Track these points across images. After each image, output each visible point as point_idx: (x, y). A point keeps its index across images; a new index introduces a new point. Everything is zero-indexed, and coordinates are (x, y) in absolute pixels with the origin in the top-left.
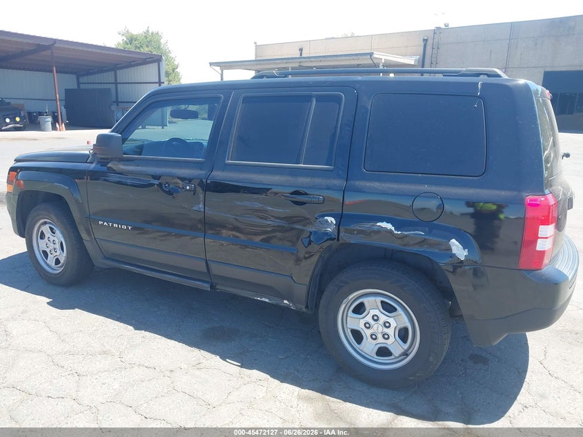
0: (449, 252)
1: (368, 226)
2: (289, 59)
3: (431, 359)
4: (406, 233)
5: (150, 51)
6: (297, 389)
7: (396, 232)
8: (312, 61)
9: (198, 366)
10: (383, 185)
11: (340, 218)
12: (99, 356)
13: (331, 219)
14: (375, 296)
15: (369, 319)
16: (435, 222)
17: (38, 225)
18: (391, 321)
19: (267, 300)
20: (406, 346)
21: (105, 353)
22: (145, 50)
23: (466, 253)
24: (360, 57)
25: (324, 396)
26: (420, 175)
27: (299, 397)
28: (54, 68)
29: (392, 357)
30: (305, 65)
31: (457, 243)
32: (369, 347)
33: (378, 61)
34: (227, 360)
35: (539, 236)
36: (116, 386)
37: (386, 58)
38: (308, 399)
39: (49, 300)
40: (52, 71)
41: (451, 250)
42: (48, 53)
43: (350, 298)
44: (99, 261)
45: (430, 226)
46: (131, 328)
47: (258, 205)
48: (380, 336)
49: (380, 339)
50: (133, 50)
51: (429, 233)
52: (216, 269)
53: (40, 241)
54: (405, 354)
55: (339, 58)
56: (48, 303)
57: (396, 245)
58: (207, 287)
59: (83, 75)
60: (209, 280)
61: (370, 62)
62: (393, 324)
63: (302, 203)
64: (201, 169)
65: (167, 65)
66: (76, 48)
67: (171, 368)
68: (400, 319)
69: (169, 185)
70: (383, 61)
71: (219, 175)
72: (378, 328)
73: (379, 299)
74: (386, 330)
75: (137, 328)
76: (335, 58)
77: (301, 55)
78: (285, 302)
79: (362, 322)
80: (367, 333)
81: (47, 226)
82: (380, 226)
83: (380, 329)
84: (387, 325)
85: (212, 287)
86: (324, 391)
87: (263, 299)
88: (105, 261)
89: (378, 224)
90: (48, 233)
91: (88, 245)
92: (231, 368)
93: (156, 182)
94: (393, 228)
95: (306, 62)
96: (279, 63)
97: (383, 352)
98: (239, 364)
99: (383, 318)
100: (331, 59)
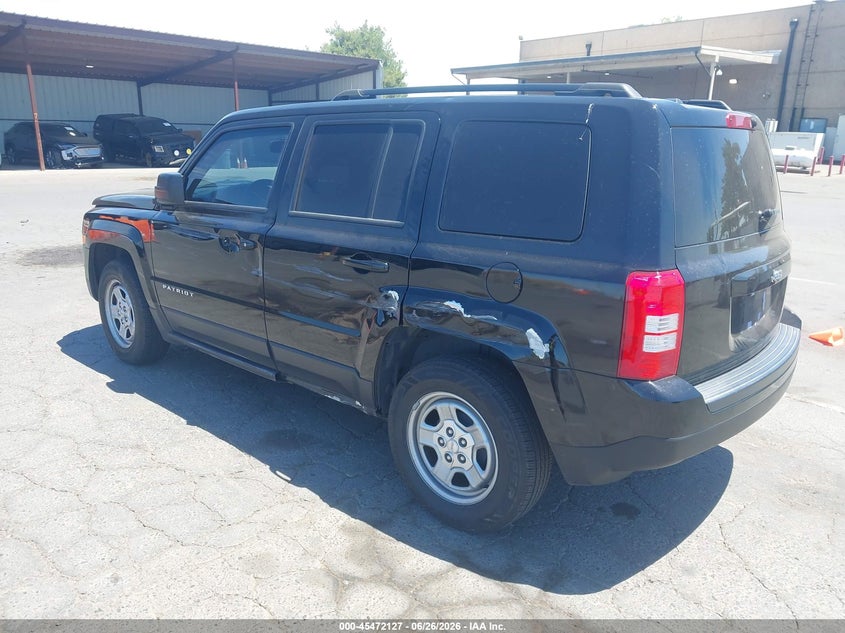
0: (526, 347)
1: (434, 306)
2: (566, 60)
3: (510, 494)
4: (476, 317)
5: (367, 55)
6: (345, 517)
7: (465, 316)
8: (602, 64)
9: (237, 475)
10: (457, 250)
11: (405, 293)
12: (130, 450)
13: (394, 294)
14: (449, 402)
15: (443, 433)
16: (510, 304)
17: (110, 286)
18: (468, 437)
19: (338, 400)
20: (484, 475)
21: (138, 446)
22: (360, 54)
23: (546, 349)
24: (679, 55)
25: (375, 530)
26: (501, 238)
27: (343, 528)
28: (236, 84)
29: (469, 488)
30: (592, 69)
31: (535, 334)
32: (444, 471)
33: (709, 60)
34: (278, 472)
35: (647, 330)
36: (130, 486)
37: (723, 54)
38: (352, 531)
39: (110, 380)
40: (234, 87)
41: (528, 344)
42: (229, 62)
43: (422, 402)
44: (168, 337)
45: (505, 310)
46: (184, 421)
47: (318, 272)
48: (455, 457)
49: (456, 463)
50: (344, 54)
51: (504, 318)
52: (280, 354)
53: (113, 307)
54: (485, 485)
55: (644, 58)
56: (108, 384)
57: (465, 333)
58: (271, 376)
59: (276, 91)
60: (273, 367)
61: (696, 62)
62: (470, 442)
63: (365, 272)
64: (263, 222)
65: (390, 73)
66: (265, 54)
67: (202, 474)
68: (478, 436)
69: (228, 241)
70: (717, 60)
71: (281, 230)
72: (453, 446)
73: (454, 407)
74: (461, 449)
75: (191, 422)
76: (639, 58)
77: (588, 54)
78: (358, 403)
79: (436, 436)
80: (441, 451)
81: (118, 288)
82: (447, 306)
83: (456, 447)
84: (462, 443)
85: (278, 376)
86: (378, 524)
87: (335, 398)
88: (171, 335)
89: (447, 303)
90: (119, 298)
91: (155, 314)
92: (277, 482)
93: (216, 236)
94: (462, 310)
95: (592, 64)
96: (551, 67)
97: (460, 479)
98: (289, 479)
99: (459, 433)
100: (631, 59)
